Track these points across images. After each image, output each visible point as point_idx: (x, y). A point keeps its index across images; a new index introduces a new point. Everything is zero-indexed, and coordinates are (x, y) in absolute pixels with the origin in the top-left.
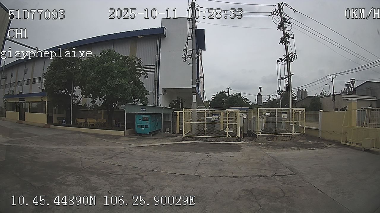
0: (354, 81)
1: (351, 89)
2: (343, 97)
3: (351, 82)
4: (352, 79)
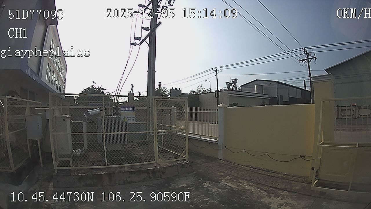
0: (237, 81)
1: (233, 89)
2: (228, 94)
3: (233, 81)
4: (234, 79)
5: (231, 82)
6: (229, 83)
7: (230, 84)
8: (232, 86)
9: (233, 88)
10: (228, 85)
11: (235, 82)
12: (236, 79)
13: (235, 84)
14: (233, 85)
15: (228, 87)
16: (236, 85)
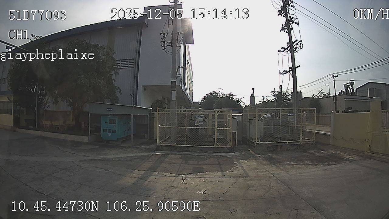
2: (345, 98)
3: (350, 83)
4: (351, 81)
5: (348, 84)
6: (346, 85)
7: (348, 86)
8: (350, 88)
9: (350, 90)
10: (346, 87)
11: (352, 84)
12: (353, 81)
13: (352, 86)
14: (350, 86)
15: (346, 89)
16: (353, 88)
